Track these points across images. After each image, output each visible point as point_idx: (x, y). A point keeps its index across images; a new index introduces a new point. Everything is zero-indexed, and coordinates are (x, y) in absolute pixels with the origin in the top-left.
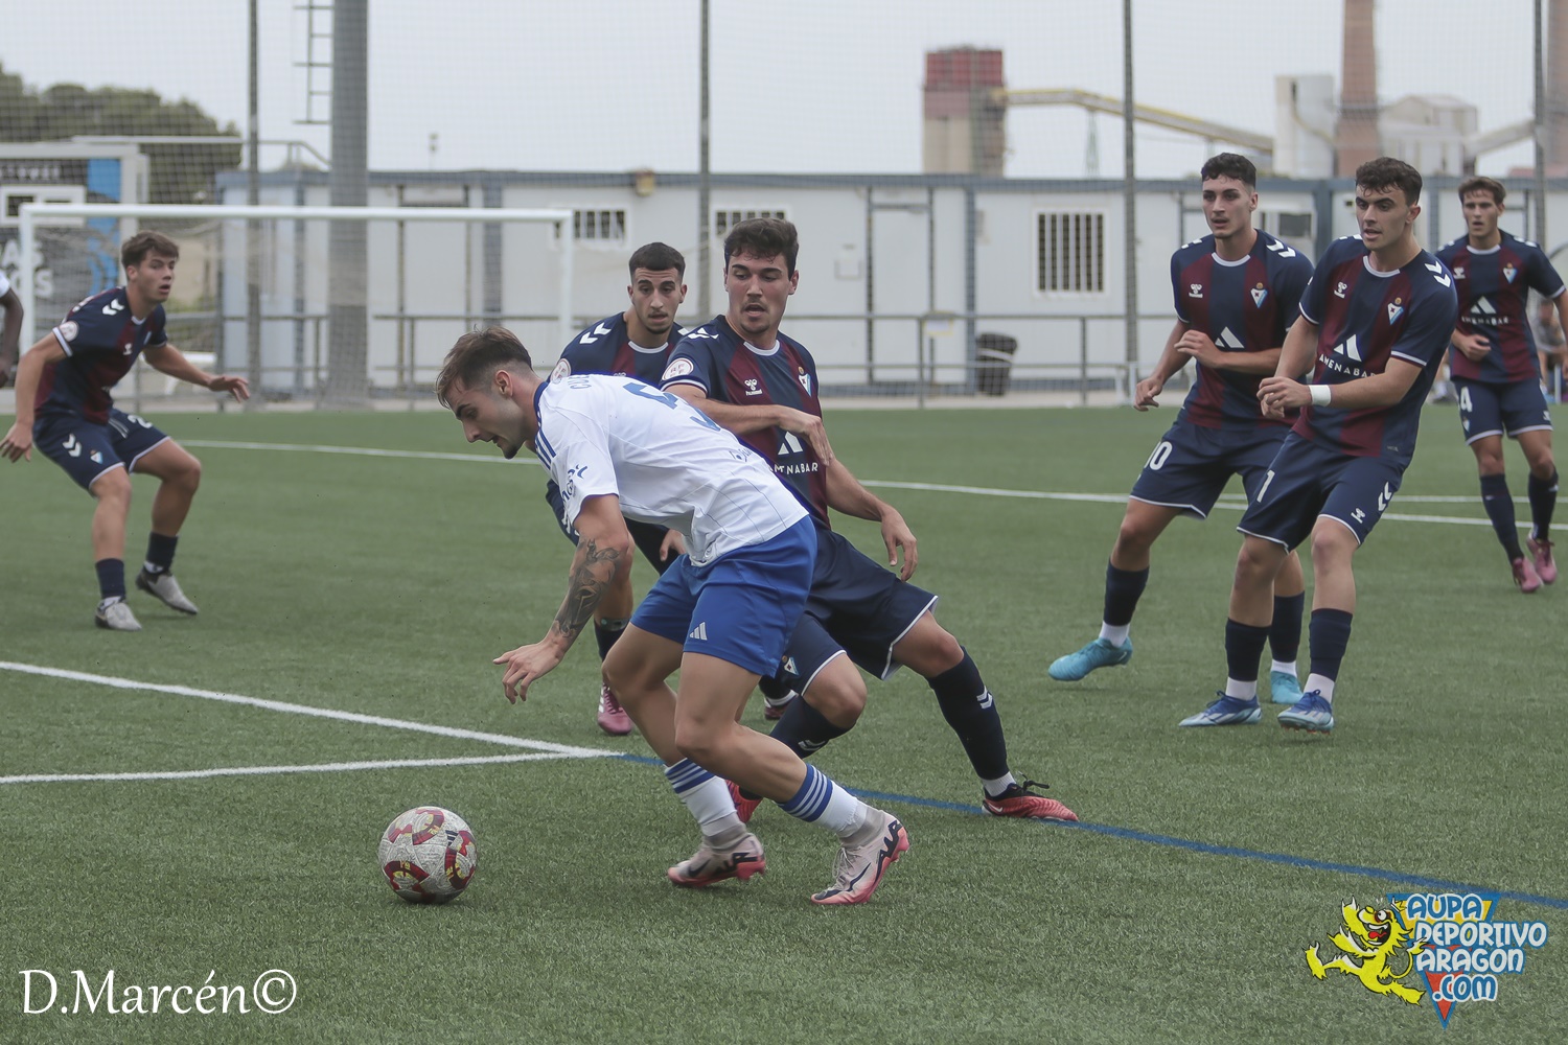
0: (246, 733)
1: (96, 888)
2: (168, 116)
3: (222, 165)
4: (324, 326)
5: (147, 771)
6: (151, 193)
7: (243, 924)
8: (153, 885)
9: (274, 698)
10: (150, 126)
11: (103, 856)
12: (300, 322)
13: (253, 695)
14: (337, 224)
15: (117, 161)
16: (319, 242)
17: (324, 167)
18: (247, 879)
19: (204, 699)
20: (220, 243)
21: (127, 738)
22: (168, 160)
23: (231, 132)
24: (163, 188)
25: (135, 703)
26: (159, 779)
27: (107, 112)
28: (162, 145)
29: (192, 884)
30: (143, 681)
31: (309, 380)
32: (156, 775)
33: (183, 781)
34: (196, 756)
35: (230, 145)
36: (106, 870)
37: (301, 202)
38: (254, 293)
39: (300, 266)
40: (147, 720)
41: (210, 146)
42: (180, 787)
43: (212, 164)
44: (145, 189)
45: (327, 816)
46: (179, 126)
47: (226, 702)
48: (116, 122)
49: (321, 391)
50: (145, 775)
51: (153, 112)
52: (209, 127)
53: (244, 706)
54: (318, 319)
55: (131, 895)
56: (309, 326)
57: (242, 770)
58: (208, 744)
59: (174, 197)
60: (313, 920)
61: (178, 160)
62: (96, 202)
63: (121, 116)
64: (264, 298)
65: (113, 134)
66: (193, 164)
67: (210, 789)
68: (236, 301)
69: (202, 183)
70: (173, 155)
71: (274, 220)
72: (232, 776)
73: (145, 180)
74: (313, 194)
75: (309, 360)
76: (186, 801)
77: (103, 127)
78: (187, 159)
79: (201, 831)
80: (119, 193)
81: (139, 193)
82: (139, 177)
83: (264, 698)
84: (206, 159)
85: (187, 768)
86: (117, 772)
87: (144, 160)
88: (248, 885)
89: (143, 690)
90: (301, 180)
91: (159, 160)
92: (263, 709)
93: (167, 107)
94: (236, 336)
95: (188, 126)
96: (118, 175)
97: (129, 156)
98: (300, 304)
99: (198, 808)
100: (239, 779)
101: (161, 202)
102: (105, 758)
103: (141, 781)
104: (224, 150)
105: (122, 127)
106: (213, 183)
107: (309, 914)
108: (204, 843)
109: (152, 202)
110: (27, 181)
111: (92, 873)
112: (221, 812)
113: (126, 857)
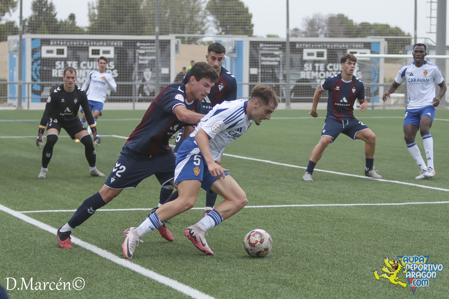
0: (415, 193)
1: (375, 233)
2: (392, 31)
3: (407, 44)
5: (389, 203)
6: (388, 51)
8: (391, 233)
10: (387, 33)
11: (377, 225)
13: (416, 184)
14: (438, 60)
15: (379, 43)
17: (434, 45)
18: (416, 231)
19: (403, 184)
21: (383, 194)
22: (392, 42)
23: (409, 35)
24: (391, 50)
25: (385, 185)
26: (392, 205)
27: (376, 30)
28: (391, 39)
29: (401, 233)
30: (387, 180)
32: (391, 204)
33: (398, 206)
34: (401, 199)
35: (409, 39)
36: (378, 228)
40: (388, 190)
41: (404, 39)
42: (397, 207)
43: (404, 44)
44: (386, 50)
45: (437, 215)
46: (395, 33)
47: (409, 185)
48: (378, 32)
50: (388, 204)
51: (388, 30)
52: (403, 34)
53: (414, 186)
55: (385, 235)
57: (414, 203)
58: (405, 196)
59: (394, 52)
61: (395, 42)
62: (373, 54)
63: (380, 31)
65: (378, 36)
66: (399, 44)
67: (405, 208)
69: (401, 49)
70: (393, 41)
72: (411, 204)
73: (386, 48)
74: (431, 52)
76: (399, 211)
77: (375, 34)
78: (397, 42)
79: (403, 219)
80: (379, 51)
81: (385, 51)
82: (385, 47)
83: (419, 184)
84: (402, 42)
85: (399, 202)
86: (381, 203)
87: (386, 42)
88: (416, 233)
89: (387, 182)
91: (390, 42)
92: (419, 187)
93: (392, 29)
95: (398, 33)
96: (379, 46)
97: (382, 42)
99: (402, 213)
100: (413, 205)
101: (390, 54)
102: (377, 200)
103: (387, 205)
104: (407, 40)
105: (380, 33)
106: (404, 49)
107: (432, 241)
108: (404, 222)
109: (388, 54)
110: (355, 48)
111: (374, 229)
112: (408, 214)
113: (383, 225)
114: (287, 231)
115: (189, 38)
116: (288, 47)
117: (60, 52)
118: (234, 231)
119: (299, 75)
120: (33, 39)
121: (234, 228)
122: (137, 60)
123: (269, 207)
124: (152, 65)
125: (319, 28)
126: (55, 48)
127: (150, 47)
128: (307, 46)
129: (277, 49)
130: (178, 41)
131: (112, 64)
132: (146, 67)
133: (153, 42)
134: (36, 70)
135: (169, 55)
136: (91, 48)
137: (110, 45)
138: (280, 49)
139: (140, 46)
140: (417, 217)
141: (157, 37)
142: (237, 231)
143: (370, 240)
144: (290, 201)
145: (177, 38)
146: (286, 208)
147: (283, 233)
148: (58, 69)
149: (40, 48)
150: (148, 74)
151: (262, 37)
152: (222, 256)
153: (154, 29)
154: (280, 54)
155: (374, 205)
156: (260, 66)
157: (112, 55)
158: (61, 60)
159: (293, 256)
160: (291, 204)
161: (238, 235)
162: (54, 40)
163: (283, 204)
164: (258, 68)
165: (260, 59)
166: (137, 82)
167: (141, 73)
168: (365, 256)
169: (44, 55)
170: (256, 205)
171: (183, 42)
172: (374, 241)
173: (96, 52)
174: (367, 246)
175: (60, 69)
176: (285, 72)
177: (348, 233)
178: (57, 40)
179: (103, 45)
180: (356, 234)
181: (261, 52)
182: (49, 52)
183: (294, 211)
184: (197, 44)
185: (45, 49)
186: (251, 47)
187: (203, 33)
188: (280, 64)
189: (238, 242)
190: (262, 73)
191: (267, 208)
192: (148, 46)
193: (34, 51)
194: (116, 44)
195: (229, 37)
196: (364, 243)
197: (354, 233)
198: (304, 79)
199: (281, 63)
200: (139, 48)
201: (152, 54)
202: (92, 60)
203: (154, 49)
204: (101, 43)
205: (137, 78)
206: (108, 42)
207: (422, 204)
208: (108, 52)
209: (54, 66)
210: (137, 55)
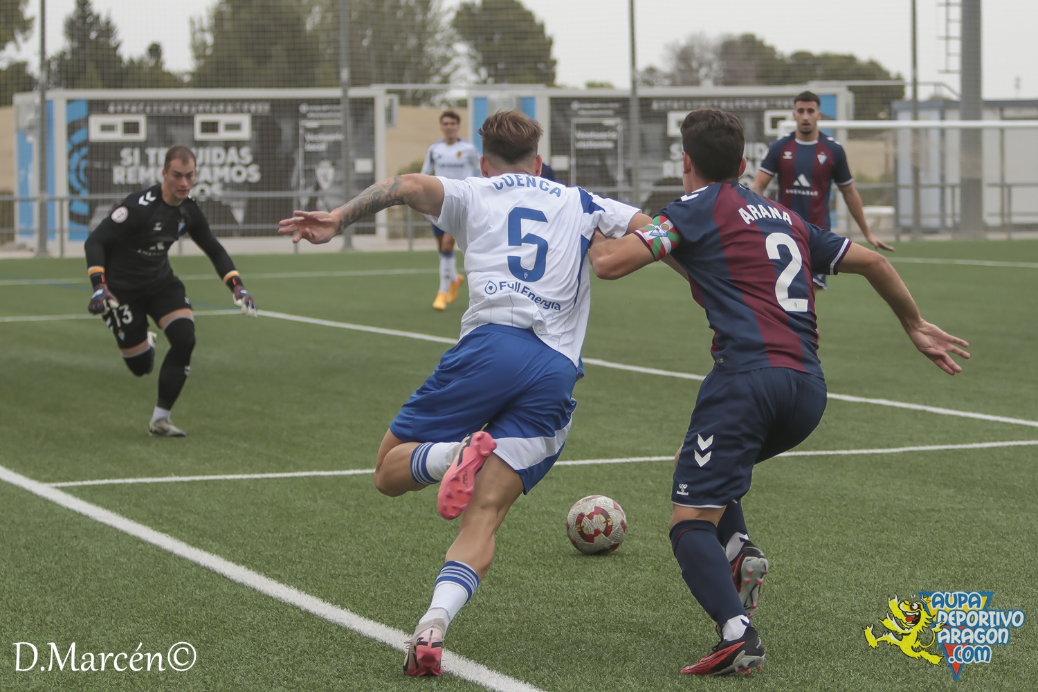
0: (923, 426)
1: (839, 516)
2: (862, 69)
3: (894, 97)
4: (958, 191)
5: (866, 449)
6: (855, 114)
7: (926, 536)
8: (873, 514)
9: (937, 406)
10: (853, 75)
11: (842, 498)
12: (942, 188)
14: (965, 132)
15: (834, 96)
16: (954, 141)
17: (955, 97)
18: (928, 511)
19: (897, 407)
20: (895, 143)
21: (853, 430)
22: (864, 95)
23: (899, 78)
24: (861, 111)
25: (857, 410)
26: (873, 454)
27: (826, 67)
28: (861, 86)
29: (896, 514)
30: (862, 397)
31: (949, 222)
32: (871, 451)
33: (887, 455)
34: (894, 439)
35: (899, 86)
36: (845, 505)
37: (943, 118)
38: (916, 171)
39: (943, 156)
40: (863, 420)
41: (886, 86)
42: (885, 458)
43: (889, 97)
44: (851, 112)
45: (972, 474)
46: (869, 75)
47: (910, 409)
48: (832, 73)
49: (956, 228)
50: (865, 451)
51: (853, 67)
52: (885, 75)
53: (921, 411)
54: (953, 187)
55: (860, 520)
56: (948, 191)
57: (922, 448)
58: (901, 433)
59: (867, 116)
60: (967, 533)
61: (868, 95)
63: (835, 70)
64: (922, 174)
65: (830, 80)
66: (877, 97)
67: (902, 459)
68: (905, 177)
69: (883, 108)
70: (867, 92)
71: (927, 129)
72: (915, 451)
73: (851, 107)
74: (950, 113)
75: (949, 210)
76: (889, 466)
77: (824, 76)
78: (873, 95)
79: (899, 483)
80: (836, 115)
81: (847, 114)
82: (847, 106)
83: (932, 406)
84: (885, 94)
85: (889, 447)
86: (848, 450)
87: (851, 95)
88: (928, 514)
89: (862, 402)
90: (942, 106)
91: (859, 95)
92: (932, 414)
93: (861, 64)
94: (906, 197)
95: (874, 75)
96: (835, 103)
97: (840, 93)
98: (943, 178)
99: (897, 470)
100: (919, 453)
101: (860, 119)
102: (841, 442)
103: (863, 455)
104: (894, 89)
105: (836, 75)
106: (890, 108)
107: (965, 530)
108: (901, 490)
109: (855, 119)
110: (783, 108)
111: (837, 507)
112: (910, 472)
113: (856, 498)
114: (644, 516)
115: (415, 92)
116: (635, 110)
117: (131, 128)
118: (526, 517)
119: (660, 169)
120: (70, 102)
121: (527, 511)
122: (300, 143)
123: (602, 464)
124: (335, 154)
125: (701, 65)
126: (118, 120)
127: (330, 115)
128: (676, 105)
129: (610, 112)
130: (391, 101)
131: (245, 151)
132: (323, 159)
133: (335, 102)
134: (78, 170)
135: (371, 132)
136: (199, 119)
137: (242, 112)
138: (618, 113)
139: (309, 112)
140: (930, 480)
141: (345, 91)
142: (534, 517)
143: (828, 532)
144: (649, 448)
145: (389, 92)
146: (639, 464)
147: (636, 520)
148: (127, 167)
149: (86, 121)
150: (325, 173)
151: (575, 89)
152: (502, 574)
153: (338, 73)
154: (617, 125)
155: (834, 455)
156: (573, 152)
157: (245, 133)
158: (133, 145)
159: (658, 570)
160: (650, 456)
161: (535, 527)
162: (116, 102)
163: (634, 454)
164: (569, 155)
165: (572, 137)
166: (301, 192)
167: (309, 173)
168: (817, 567)
169: (96, 134)
170: (573, 459)
171: (403, 102)
172: (837, 533)
173: (210, 127)
174: (822, 544)
175: (132, 165)
176: (630, 164)
177: (777, 517)
178: (123, 102)
179: (225, 112)
180: (797, 519)
181: (575, 121)
182: (105, 128)
183: (657, 470)
184: (432, 105)
185: (96, 121)
186: (552, 110)
187: (446, 80)
188: (616, 148)
189: (536, 541)
190: (578, 166)
191: (598, 466)
192: (327, 111)
193: (73, 128)
194: (253, 108)
195: (502, 89)
196: (814, 539)
197: (791, 517)
198: (670, 179)
199: (620, 144)
200: (304, 116)
201: (334, 129)
202: (203, 144)
203: (338, 118)
204: (221, 107)
205: (302, 182)
206: (237, 105)
207: (939, 450)
208: (235, 127)
209: (118, 160)
210: (301, 131)
